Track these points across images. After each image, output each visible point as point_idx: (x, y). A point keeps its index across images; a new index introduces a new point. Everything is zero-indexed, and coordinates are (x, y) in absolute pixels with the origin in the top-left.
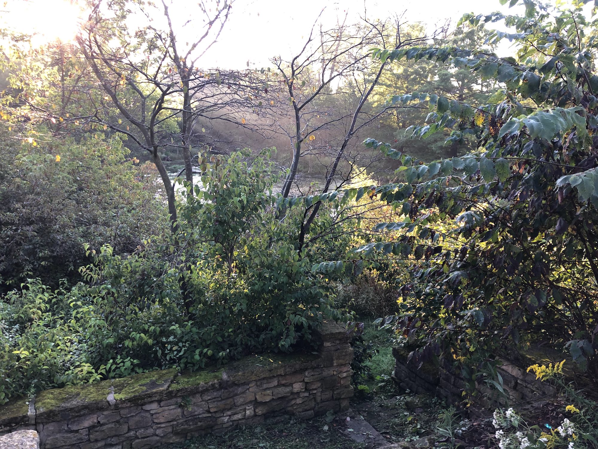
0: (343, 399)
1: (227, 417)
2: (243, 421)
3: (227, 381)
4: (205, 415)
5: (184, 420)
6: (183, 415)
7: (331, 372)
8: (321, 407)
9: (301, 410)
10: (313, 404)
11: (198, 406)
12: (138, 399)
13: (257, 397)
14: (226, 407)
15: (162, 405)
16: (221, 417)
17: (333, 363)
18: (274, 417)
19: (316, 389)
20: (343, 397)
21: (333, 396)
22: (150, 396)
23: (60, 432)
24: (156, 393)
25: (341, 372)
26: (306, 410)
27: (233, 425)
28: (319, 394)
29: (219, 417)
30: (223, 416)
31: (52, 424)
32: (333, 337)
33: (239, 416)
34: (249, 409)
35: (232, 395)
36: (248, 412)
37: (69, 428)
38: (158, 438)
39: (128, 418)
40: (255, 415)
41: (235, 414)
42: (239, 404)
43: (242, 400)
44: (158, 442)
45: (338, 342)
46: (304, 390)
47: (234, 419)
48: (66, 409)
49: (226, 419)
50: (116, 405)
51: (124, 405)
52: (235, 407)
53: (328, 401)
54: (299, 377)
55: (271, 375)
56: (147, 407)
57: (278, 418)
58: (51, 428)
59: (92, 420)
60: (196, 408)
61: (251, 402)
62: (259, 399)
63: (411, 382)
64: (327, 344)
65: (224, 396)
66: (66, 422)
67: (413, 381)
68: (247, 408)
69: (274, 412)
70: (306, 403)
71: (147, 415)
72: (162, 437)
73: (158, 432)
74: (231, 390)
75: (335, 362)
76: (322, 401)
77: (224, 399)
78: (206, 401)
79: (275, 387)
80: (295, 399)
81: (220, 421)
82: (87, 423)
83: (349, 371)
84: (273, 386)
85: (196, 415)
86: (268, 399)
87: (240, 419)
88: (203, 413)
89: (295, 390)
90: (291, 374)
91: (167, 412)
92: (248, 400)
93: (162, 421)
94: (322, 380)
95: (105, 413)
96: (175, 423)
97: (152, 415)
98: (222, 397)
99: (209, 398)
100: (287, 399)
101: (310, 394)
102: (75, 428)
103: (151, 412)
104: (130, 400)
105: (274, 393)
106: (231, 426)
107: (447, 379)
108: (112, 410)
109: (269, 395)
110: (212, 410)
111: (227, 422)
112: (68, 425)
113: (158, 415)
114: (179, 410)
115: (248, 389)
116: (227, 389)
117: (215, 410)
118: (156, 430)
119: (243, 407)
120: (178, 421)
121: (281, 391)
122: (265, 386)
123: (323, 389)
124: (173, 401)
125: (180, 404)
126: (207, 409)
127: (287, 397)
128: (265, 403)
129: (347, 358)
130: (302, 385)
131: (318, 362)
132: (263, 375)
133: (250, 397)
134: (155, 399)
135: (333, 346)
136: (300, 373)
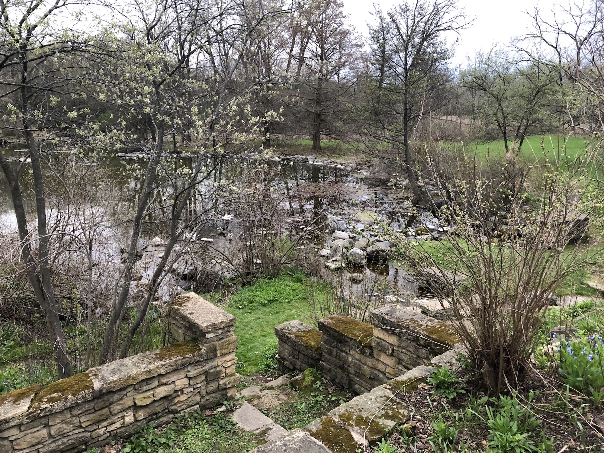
0: (229, 388)
1: (103, 429)
2: (123, 429)
3: (100, 390)
4: (76, 432)
5: (52, 440)
6: (50, 436)
7: (215, 363)
8: (207, 400)
9: (184, 407)
10: (198, 398)
11: (66, 423)
13: (137, 401)
14: (101, 418)
15: (22, 429)
16: (95, 430)
17: (217, 354)
18: (157, 418)
19: (199, 383)
20: (229, 386)
21: (218, 387)
22: (7, 421)
24: (13, 418)
26: (191, 406)
27: (110, 435)
28: (204, 387)
29: (92, 431)
30: (99, 428)
33: (118, 425)
34: (127, 416)
35: (107, 404)
36: (126, 418)
40: (136, 421)
41: (112, 424)
42: (116, 412)
43: (119, 407)
46: (187, 386)
47: (111, 429)
49: (101, 431)
52: (111, 417)
53: (214, 392)
54: (182, 374)
55: (151, 376)
56: (6, 434)
57: (161, 419)
60: (64, 426)
61: (129, 408)
62: (139, 403)
63: (295, 360)
65: (98, 407)
67: (296, 359)
68: (126, 414)
69: (156, 414)
70: (190, 399)
71: (6, 443)
74: (106, 398)
75: (218, 352)
76: (208, 394)
77: (98, 410)
78: (78, 416)
79: (155, 388)
80: (179, 396)
81: (94, 434)
83: (233, 360)
84: (153, 387)
85: (65, 433)
86: (148, 402)
87: (118, 428)
88: (74, 430)
89: (178, 388)
90: (172, 371)
91: (29, 436)
92: (127, 406)
93: (25, 447)
94: (206, 373)
96: (41, 446)
97: (11, 441)
98: (96, 407)
99: (80, 412)
100: (170, 398)
101: (194, 389)
103: (10, 439)
105: (155, 394)
106: (108, 437)
107: (330, 353)
109: (149, 397)
110: (83, 425)
111: (104, 434)
113: (18, 441)
114: (44, 432)
115: (126, 394)
116: (101, 398)
117: (89, 423)
119: (120, 415)
120: (45, 443)
121: (162, 392)
122: (145, 388)
123: (208, 381)
124: (35, 423)
125: (45, 424)
126: (79, 424)
127: (170, 396)
128: (146, 406)
129: (231, 346)
130: (186, 381)
131: (201, 355)
132: (141, 378)
133: (128, 402)
134: (13, 424)
135: (216, 336)
136: (182, 369)
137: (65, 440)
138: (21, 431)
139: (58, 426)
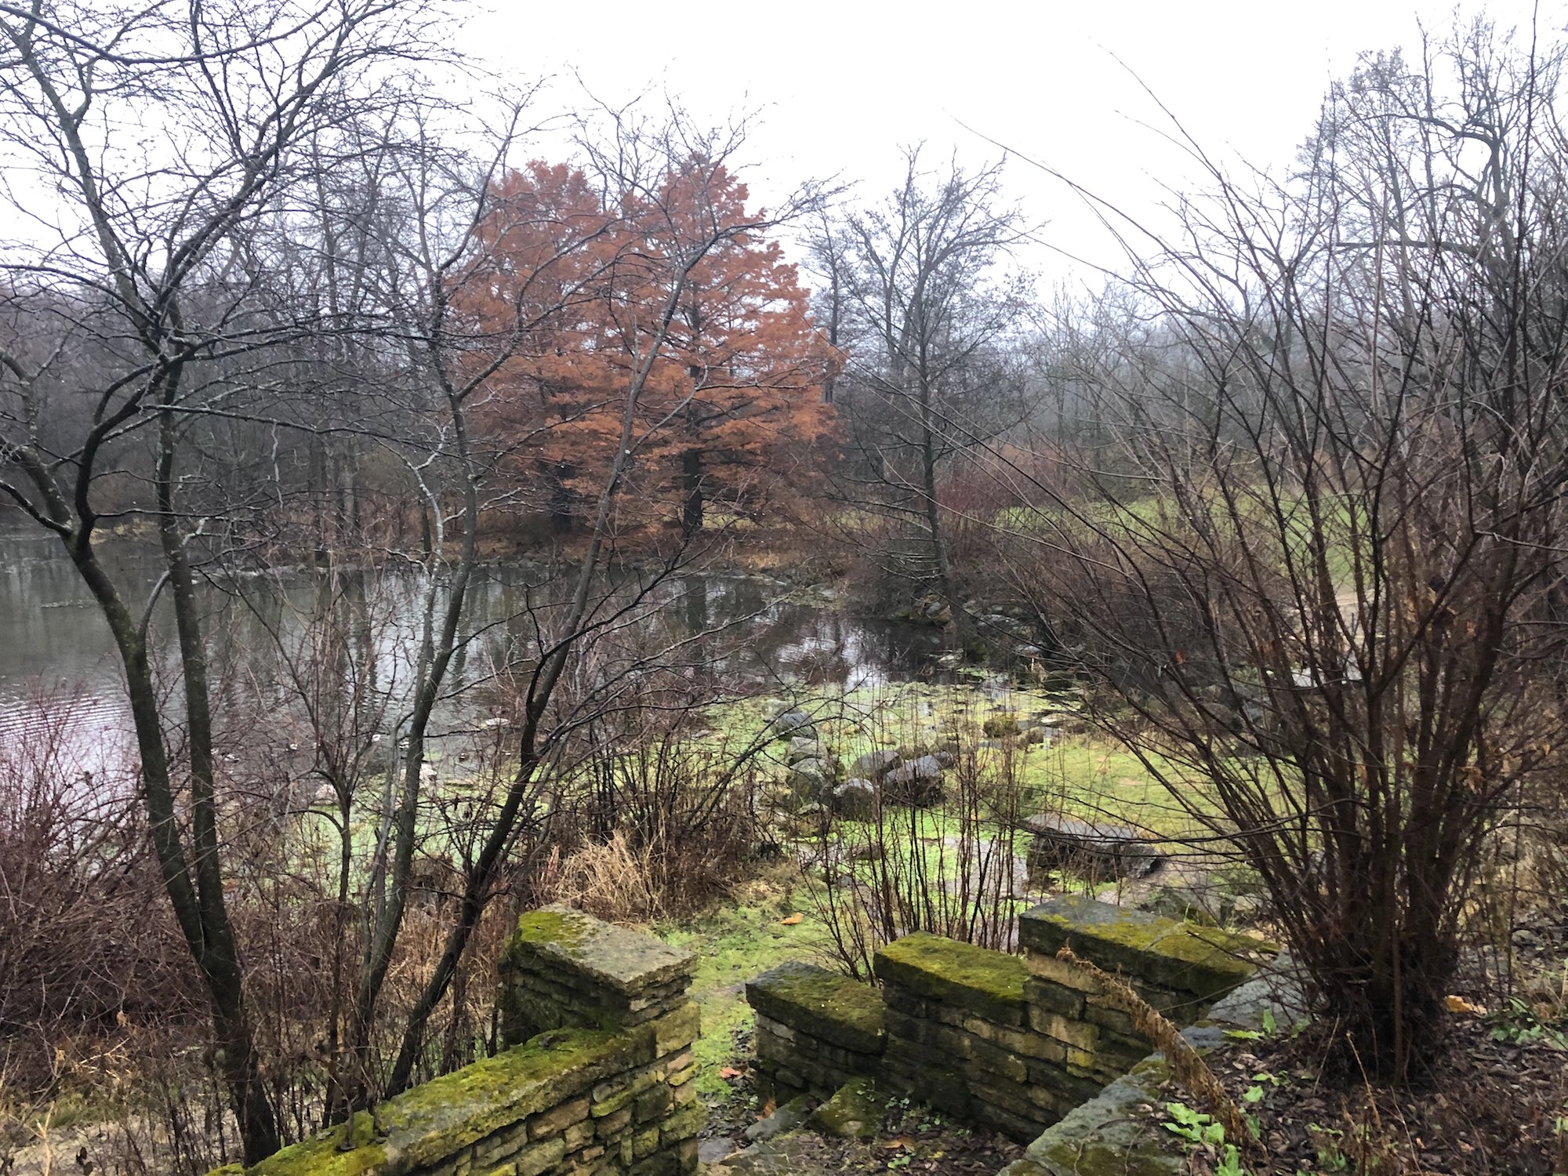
0: (686, 1140)
7: (652, 1075)
10: (614, 1173)
17: (656, 1053)
19: (619, 1132)
20: (683, 1135)
21: (661, 1140)
25: (675, 1070)
28: (629, 1143)
32: (651, 982)
45: (662, 993)
46: (590, 1142)
53: (651, 1155)
54: (580, 1108)
55: (513, 1120)
63: (807, 1061)
64: (637, 1005)
67: (811, 1059)
75: (658, 1048)
76: (636, 1159)
79: (520, 1149)
80: (572, 1170)
83: (690, 1065)
84: (516, 1148)
89: (571, 1148)
90: (558, 1104)
94: (634, 1103)
101: (606, 1149)
105: (522, 1167)
107: (909, 1033)
115: (455, 1173)
121: (537, 1160)
122: (497, 1154)
123: (637, 1126)
127: (555, 1169)
129: (687, 1031)
130: (587, 1129)
131: (620, 1056)
132: (493, 1124)
135: (651, 1007)
136: (581, 1096)
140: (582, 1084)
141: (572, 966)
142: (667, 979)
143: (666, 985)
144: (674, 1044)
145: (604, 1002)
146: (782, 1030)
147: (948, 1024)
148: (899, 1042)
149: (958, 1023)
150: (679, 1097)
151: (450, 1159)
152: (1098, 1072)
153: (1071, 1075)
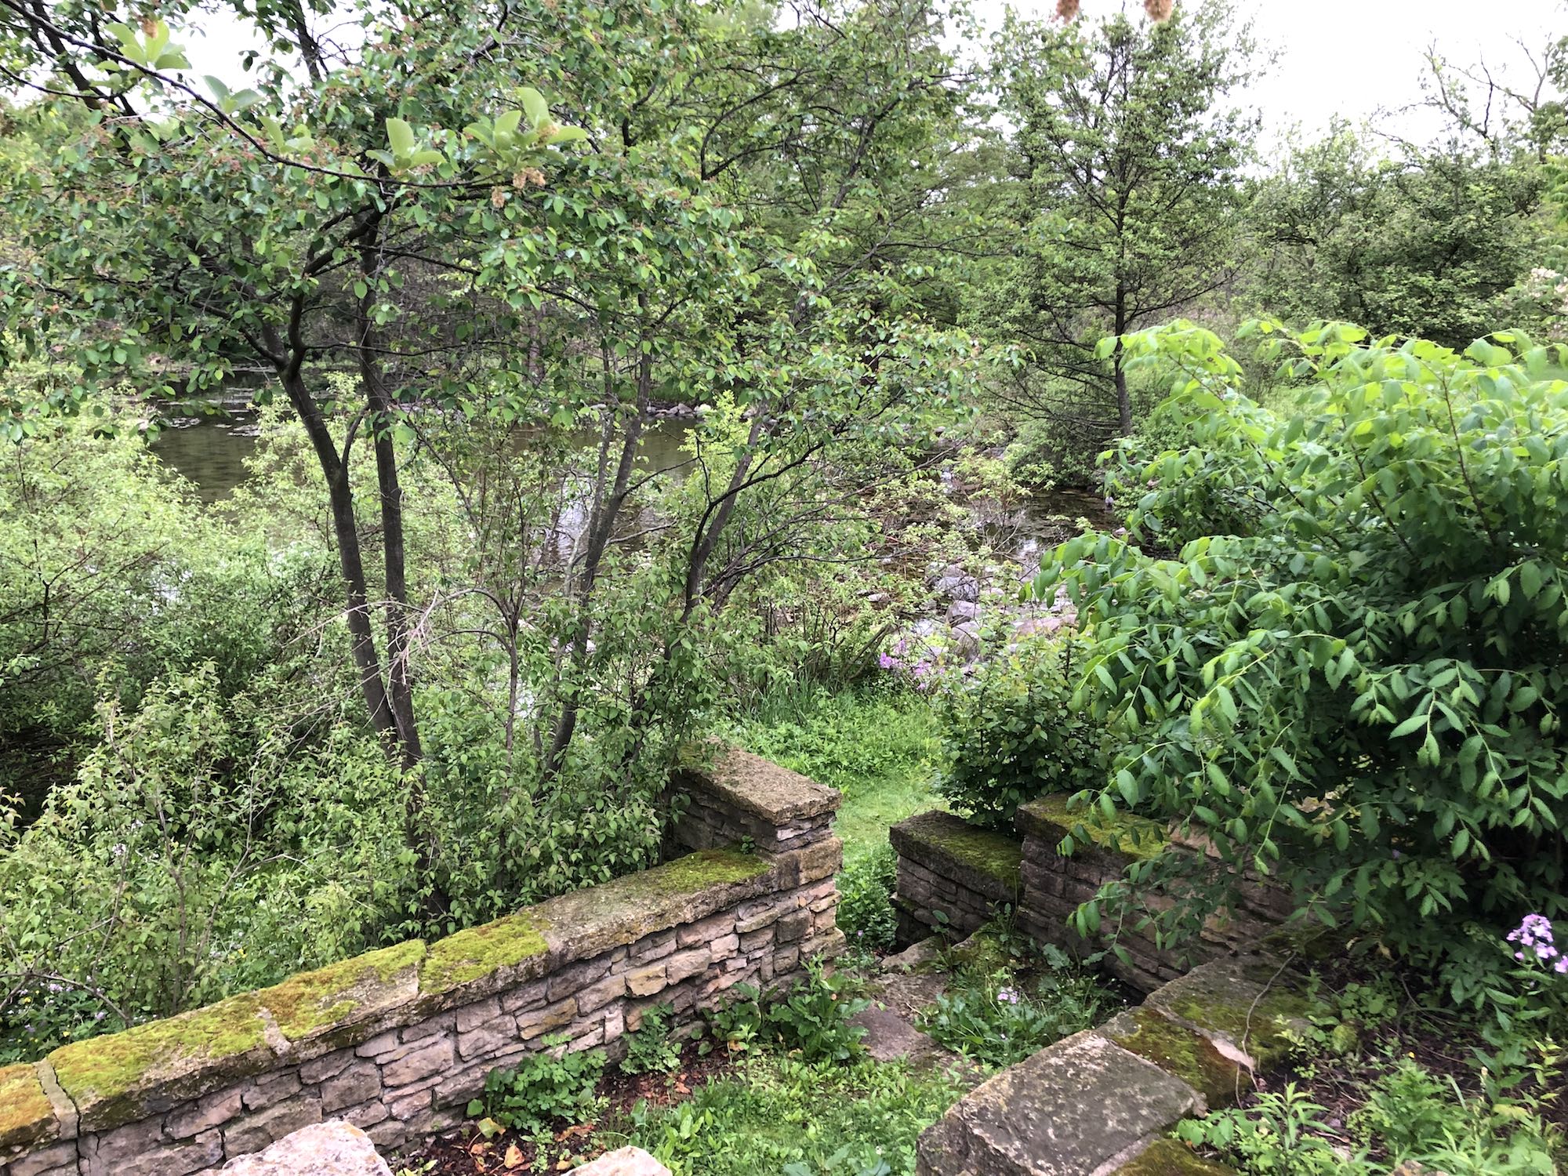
1: (562, 1047)
2: (601, 1050)
3: (563, 955)
4: (509, 1049)
5: (461, 1067)
6: (458, 1056)
7: (794, 901)
10: (756, 984)
11: (491, 1029)
12: (348, 1030)
13: (632, 985)
14: (561, 1021)
15: (405, 1037)
16: (546, 1048)
17: (799, 880)
18: (671, 1029)
19: (760, 949)
21: (799, 959)
22: (378, 1019)
23: (142, 1149)
24: (390, 1011)
25: (816, 898)
28: (768, 959)
31: (123, 1131)
32: (798, 815)
33: (591, 1040)
34: (611, 1020)
35: (572, 988)
36: (608, 1025)
37: (168, 1135)
38: (399, 1125)
39: (319, 1085)
40: (626, 1033)
41: (579, 1037)
42: (588, 1008)
43: (595, 998)
44: (398, 1134)
45: (807, 826)
46: (735, 954)
47: (578, 1049)
48: (161, 1085)
49: (559, 1052)
50: (291, 1054)
51: (313, 1052)
52: (579, 1019)
53: (789, 971)
54: (726, 924)
55: (664, 927)
56: (370, 1049)
58: (121, 1142)
59: (227, 1103)
60: (486, 1035)
61: (616, 1000)
62: (637, 991)
64: (783, 835)
65: (554, 994)
66: (160, 1120)
67: (950, 903)
68: (608, 1015)
69: (669, 1018)
70: (740, 986)
71: (369, 1069)
72: (406, 1122)
73: (396, 1109)
74: (570, 975)
75: (802, 875)
76: (777, 974)
77: (554, 1003)
78: (513, 1013)
79: (670, 954)
80: (717, 977)
82: (215, 1114)
83: (831, 894)
84: (666, 952)
85: (487, 1053)
86: (656, 987)
87: (592, 1048)
88: (504, 1045)
89: (716, 958)
90: (706, 917)
91: (418, 1054)
92: (610, 998)
93: (407, 1079)
94: (776, 924)
95: (262, 1080)
96: (438, 1079)
97: (380, 1067)
98: (550, 995)
99: (520, 1003)
100: (698, 982)
101: (748, 961)
102: (182, 1131)
103: (379, 1061)
104: (324, 1038)
105: (670, 970)
107: (1046, 886)
108: (279, 1069)
109: (659, 977)
110: (525, 1035)
112: (163, 1127)
113: (395, 1066)
114: (447, 1046)
115: (610, 969)
116: (560, 975)
117: (535, 1031)
118: (390, 1104)
119: (597, 1017)
120: (448, 1073)
121: (684, 964)
122: (649, 955)
123: (779, 945)
124: (432, 1025)
125: (448, 1028)
126: (514, 1032)
127: (701, 974)
128: (651, 998)
129: (829, 863)
130: (732, 942)
131: (765, 880)
132: (645, 929)
133: (614, 986)
134: (389, 1024)
135: (797, 837)
136: (727, 912)
137: (489, 1069)
138: (402, 1043)
139: (475, 1034)
140: (730, 903)
141: (728, 793)
142: (814, 812)
143: (812, 819)
144: (816, 874)
145: (753, 830)
146: (921, 872)
147: (1087, 882)
148: (1036, 894)
149: (1095, 881)
150: (819, 922)
151: (604, 955)
152: (1231, 939)
153: (1204, 941)
